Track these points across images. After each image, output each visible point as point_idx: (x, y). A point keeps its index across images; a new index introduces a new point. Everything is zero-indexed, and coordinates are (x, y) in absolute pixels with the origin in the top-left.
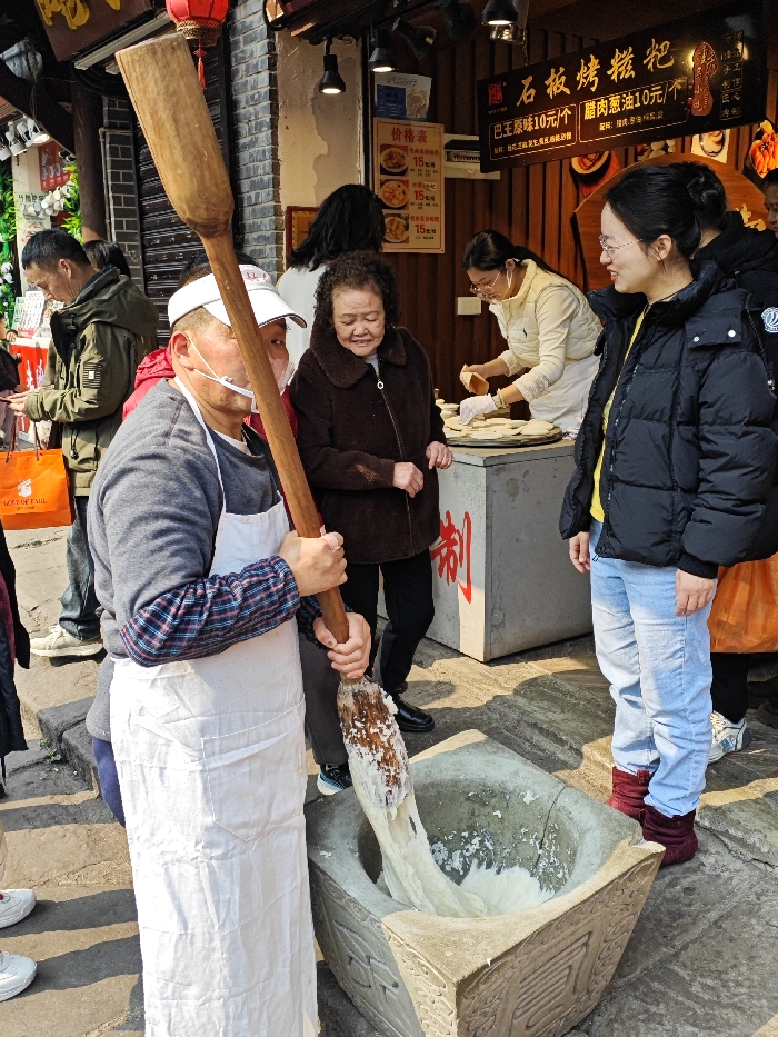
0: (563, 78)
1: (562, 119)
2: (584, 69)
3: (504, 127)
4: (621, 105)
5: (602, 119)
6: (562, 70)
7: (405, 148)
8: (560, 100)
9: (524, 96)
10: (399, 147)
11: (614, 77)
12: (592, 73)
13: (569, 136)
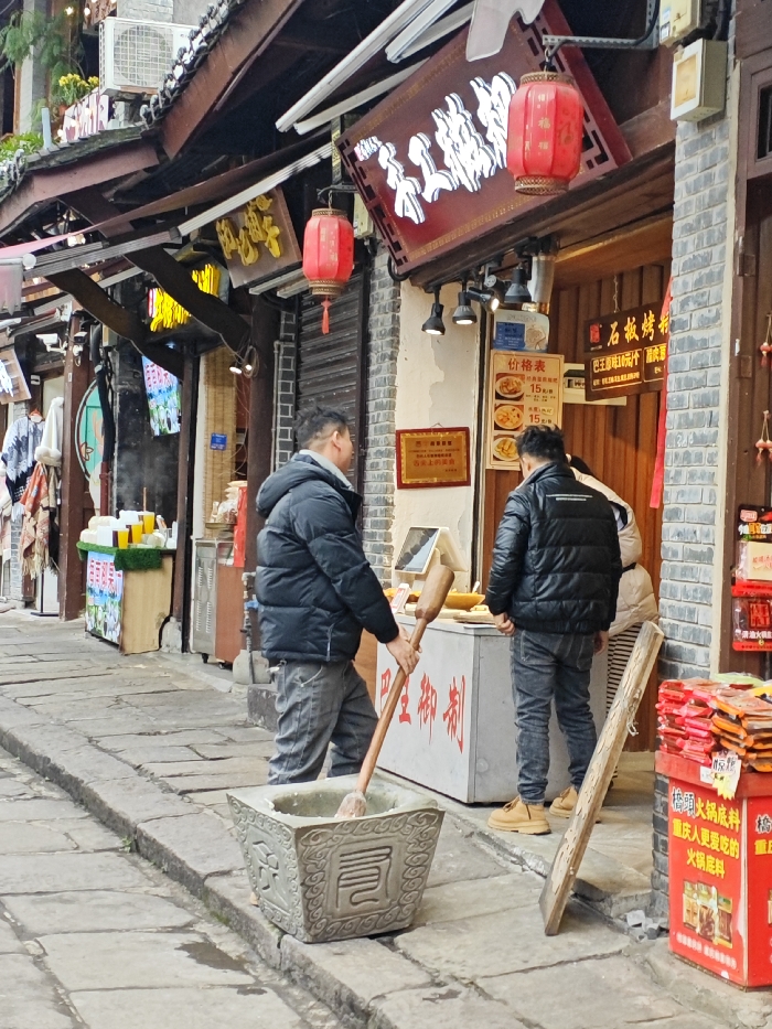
0: (635, 326)
1: (634, 361)
2: (646, 321)
3: (600, 363)
5: (656, 364)
6: (634, 319)
7: (522, 377)
8: (633, 344)
9: (612, 337)
10: (516, 375)
11: (662, 330)
12: (650, 327)
13: (637, 375)
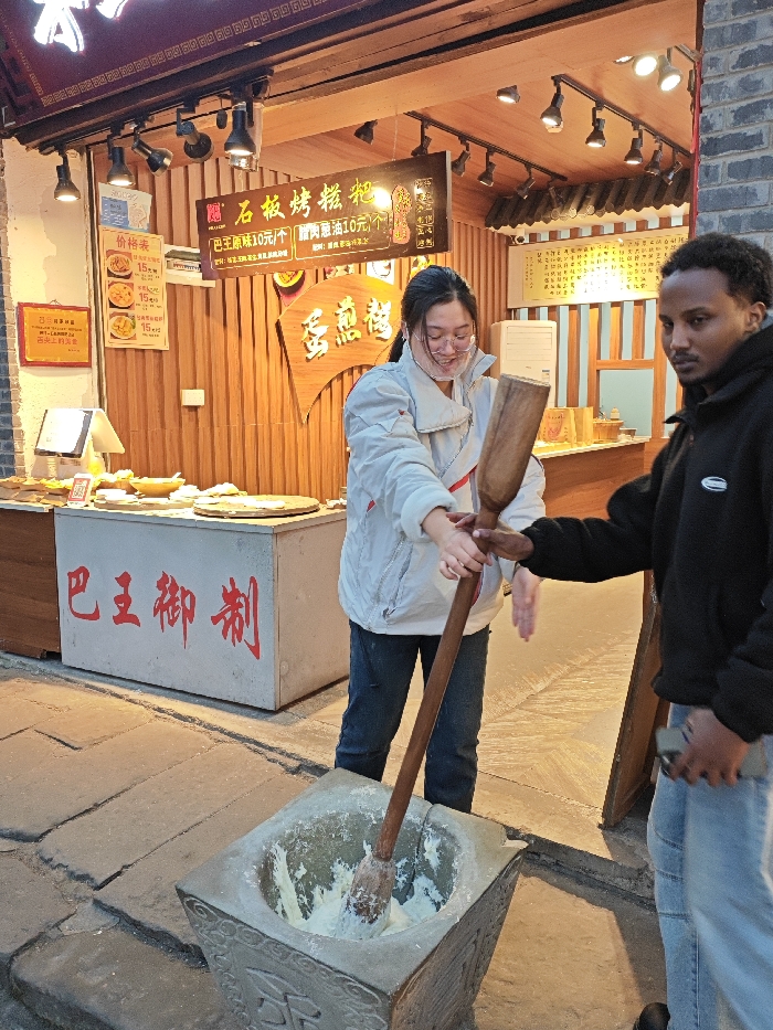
0: (278, 204)
1: (279, 238)
2: (296, 198)
3: (223, 242)
4: (332, 231)
5: (315, 241)
6: (276, 197)
7: (129, 255)
8: (275, 223)
9: (242, 216)
10: (124, 253)
11: (324, 207)
12: (304, 203)
13: (285, 253)
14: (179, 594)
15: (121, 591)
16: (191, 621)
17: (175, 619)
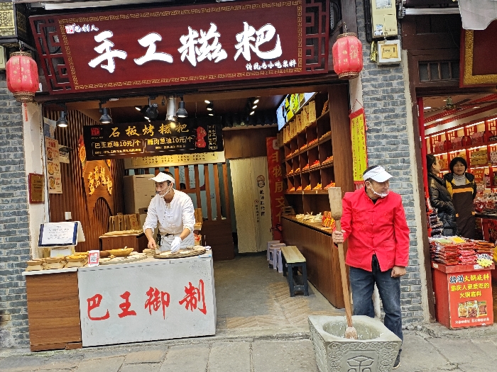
0: (135, 130)
1: (136, 144)
2: (146, 128)
3: (101, 144)
4: (166, 141)
5: (157, 145)
6: (134, 127)
8: (134, 137)
9: (113, 134)
10: (51, 149)
11: (162, 132)
12: (151, 131)
13: (140, 150)
14: (160, 295)
15: (124, 301)
16: (167, 306)
17: (158, 307)
